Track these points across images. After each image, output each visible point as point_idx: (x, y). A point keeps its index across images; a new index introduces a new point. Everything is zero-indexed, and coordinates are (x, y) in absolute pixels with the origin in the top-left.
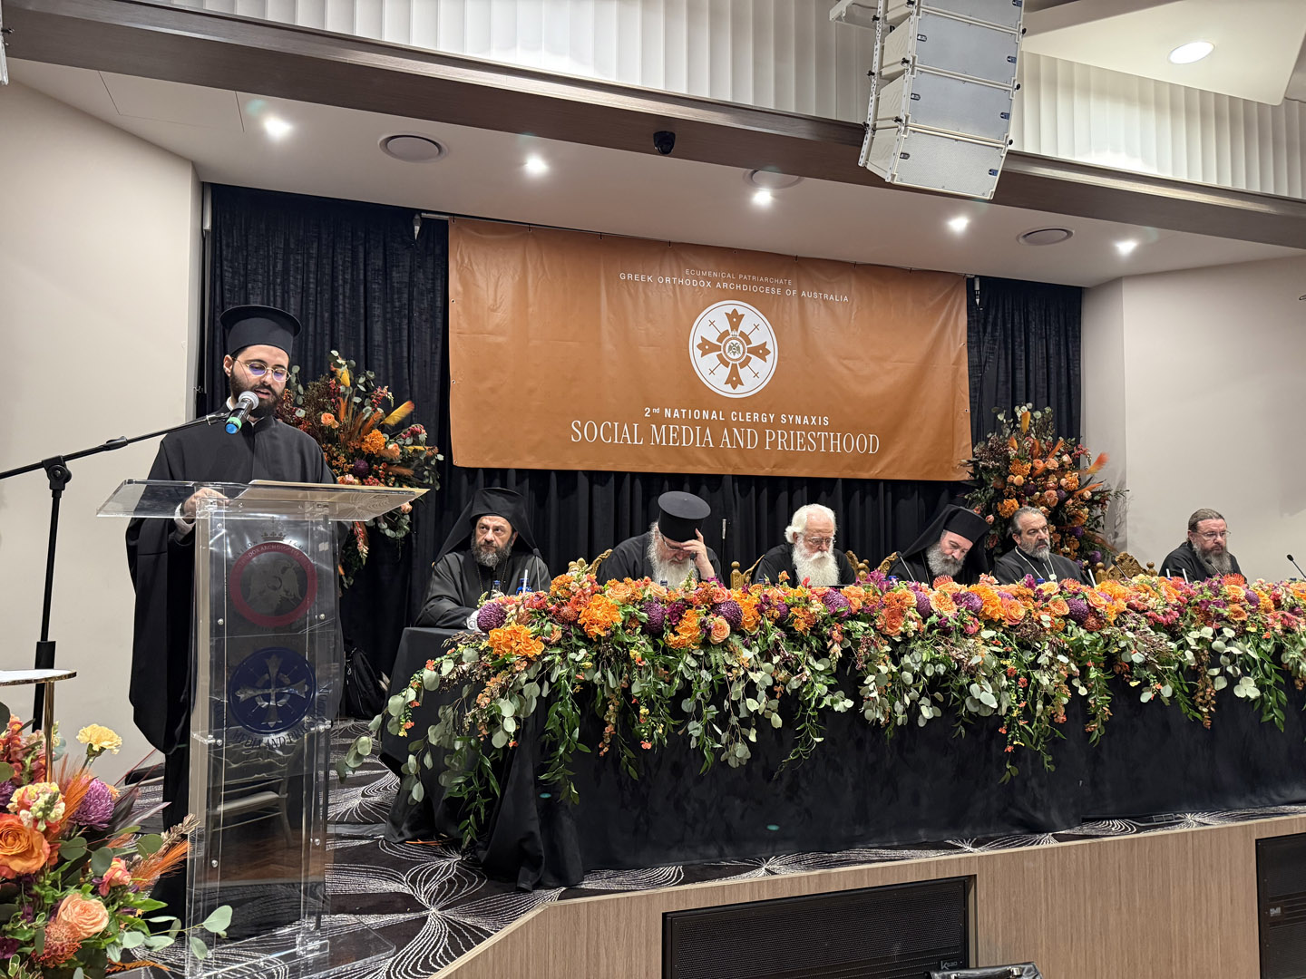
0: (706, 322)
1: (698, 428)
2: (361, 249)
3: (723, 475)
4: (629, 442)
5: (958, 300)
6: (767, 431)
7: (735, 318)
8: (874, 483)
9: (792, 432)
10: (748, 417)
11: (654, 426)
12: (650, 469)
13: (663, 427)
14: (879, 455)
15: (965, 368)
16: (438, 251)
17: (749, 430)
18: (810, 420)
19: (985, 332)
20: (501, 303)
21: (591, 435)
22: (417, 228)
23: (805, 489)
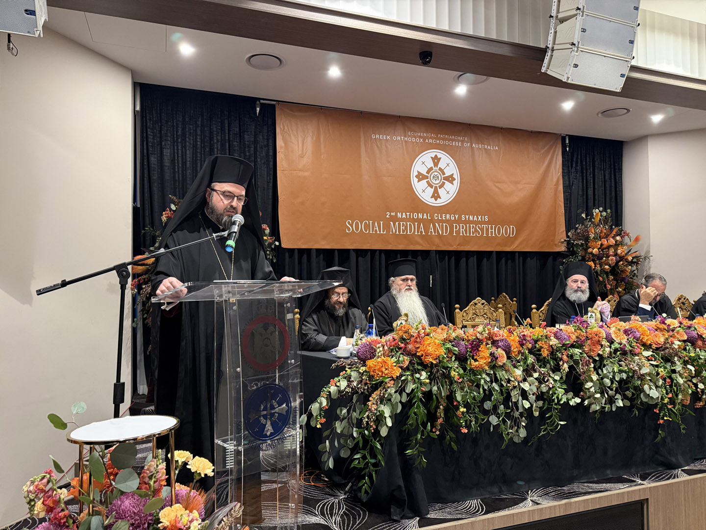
0: (420, 162)
1: (416, 223)
2: (226, 122)
3: (430, 251)
4: (378, 232)
5: (557, 149)
6: (454, 225)
7: (436, 160)
8: (513, 253)
9: (468, 225)
10: (443, 217)
11: (392, 223)
12: (390, 247)
13: (397, 223)
14: (515, 238)
15: (561, 187)
16: (270, 122)
17: (444, 224)
18: (478, 218)
19: (572, 167)
20: (306, 153)
21: (357, 228)
22: (258, 109)
23: (475, 256)
